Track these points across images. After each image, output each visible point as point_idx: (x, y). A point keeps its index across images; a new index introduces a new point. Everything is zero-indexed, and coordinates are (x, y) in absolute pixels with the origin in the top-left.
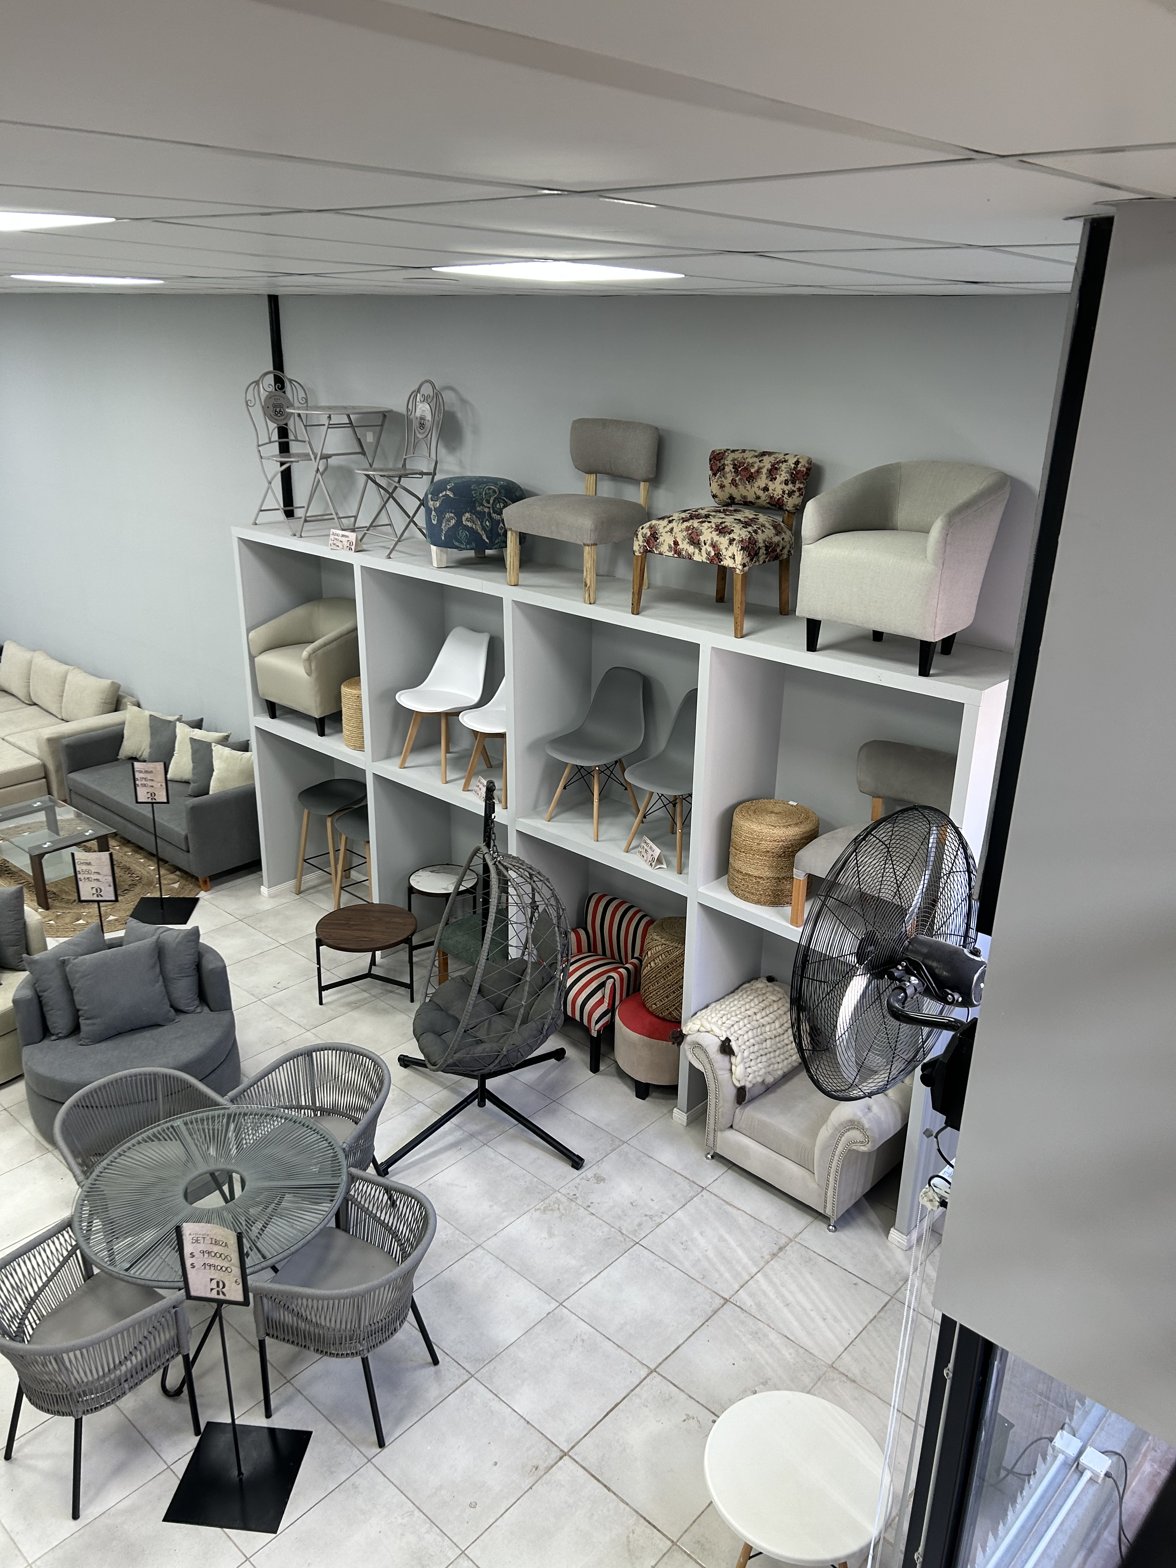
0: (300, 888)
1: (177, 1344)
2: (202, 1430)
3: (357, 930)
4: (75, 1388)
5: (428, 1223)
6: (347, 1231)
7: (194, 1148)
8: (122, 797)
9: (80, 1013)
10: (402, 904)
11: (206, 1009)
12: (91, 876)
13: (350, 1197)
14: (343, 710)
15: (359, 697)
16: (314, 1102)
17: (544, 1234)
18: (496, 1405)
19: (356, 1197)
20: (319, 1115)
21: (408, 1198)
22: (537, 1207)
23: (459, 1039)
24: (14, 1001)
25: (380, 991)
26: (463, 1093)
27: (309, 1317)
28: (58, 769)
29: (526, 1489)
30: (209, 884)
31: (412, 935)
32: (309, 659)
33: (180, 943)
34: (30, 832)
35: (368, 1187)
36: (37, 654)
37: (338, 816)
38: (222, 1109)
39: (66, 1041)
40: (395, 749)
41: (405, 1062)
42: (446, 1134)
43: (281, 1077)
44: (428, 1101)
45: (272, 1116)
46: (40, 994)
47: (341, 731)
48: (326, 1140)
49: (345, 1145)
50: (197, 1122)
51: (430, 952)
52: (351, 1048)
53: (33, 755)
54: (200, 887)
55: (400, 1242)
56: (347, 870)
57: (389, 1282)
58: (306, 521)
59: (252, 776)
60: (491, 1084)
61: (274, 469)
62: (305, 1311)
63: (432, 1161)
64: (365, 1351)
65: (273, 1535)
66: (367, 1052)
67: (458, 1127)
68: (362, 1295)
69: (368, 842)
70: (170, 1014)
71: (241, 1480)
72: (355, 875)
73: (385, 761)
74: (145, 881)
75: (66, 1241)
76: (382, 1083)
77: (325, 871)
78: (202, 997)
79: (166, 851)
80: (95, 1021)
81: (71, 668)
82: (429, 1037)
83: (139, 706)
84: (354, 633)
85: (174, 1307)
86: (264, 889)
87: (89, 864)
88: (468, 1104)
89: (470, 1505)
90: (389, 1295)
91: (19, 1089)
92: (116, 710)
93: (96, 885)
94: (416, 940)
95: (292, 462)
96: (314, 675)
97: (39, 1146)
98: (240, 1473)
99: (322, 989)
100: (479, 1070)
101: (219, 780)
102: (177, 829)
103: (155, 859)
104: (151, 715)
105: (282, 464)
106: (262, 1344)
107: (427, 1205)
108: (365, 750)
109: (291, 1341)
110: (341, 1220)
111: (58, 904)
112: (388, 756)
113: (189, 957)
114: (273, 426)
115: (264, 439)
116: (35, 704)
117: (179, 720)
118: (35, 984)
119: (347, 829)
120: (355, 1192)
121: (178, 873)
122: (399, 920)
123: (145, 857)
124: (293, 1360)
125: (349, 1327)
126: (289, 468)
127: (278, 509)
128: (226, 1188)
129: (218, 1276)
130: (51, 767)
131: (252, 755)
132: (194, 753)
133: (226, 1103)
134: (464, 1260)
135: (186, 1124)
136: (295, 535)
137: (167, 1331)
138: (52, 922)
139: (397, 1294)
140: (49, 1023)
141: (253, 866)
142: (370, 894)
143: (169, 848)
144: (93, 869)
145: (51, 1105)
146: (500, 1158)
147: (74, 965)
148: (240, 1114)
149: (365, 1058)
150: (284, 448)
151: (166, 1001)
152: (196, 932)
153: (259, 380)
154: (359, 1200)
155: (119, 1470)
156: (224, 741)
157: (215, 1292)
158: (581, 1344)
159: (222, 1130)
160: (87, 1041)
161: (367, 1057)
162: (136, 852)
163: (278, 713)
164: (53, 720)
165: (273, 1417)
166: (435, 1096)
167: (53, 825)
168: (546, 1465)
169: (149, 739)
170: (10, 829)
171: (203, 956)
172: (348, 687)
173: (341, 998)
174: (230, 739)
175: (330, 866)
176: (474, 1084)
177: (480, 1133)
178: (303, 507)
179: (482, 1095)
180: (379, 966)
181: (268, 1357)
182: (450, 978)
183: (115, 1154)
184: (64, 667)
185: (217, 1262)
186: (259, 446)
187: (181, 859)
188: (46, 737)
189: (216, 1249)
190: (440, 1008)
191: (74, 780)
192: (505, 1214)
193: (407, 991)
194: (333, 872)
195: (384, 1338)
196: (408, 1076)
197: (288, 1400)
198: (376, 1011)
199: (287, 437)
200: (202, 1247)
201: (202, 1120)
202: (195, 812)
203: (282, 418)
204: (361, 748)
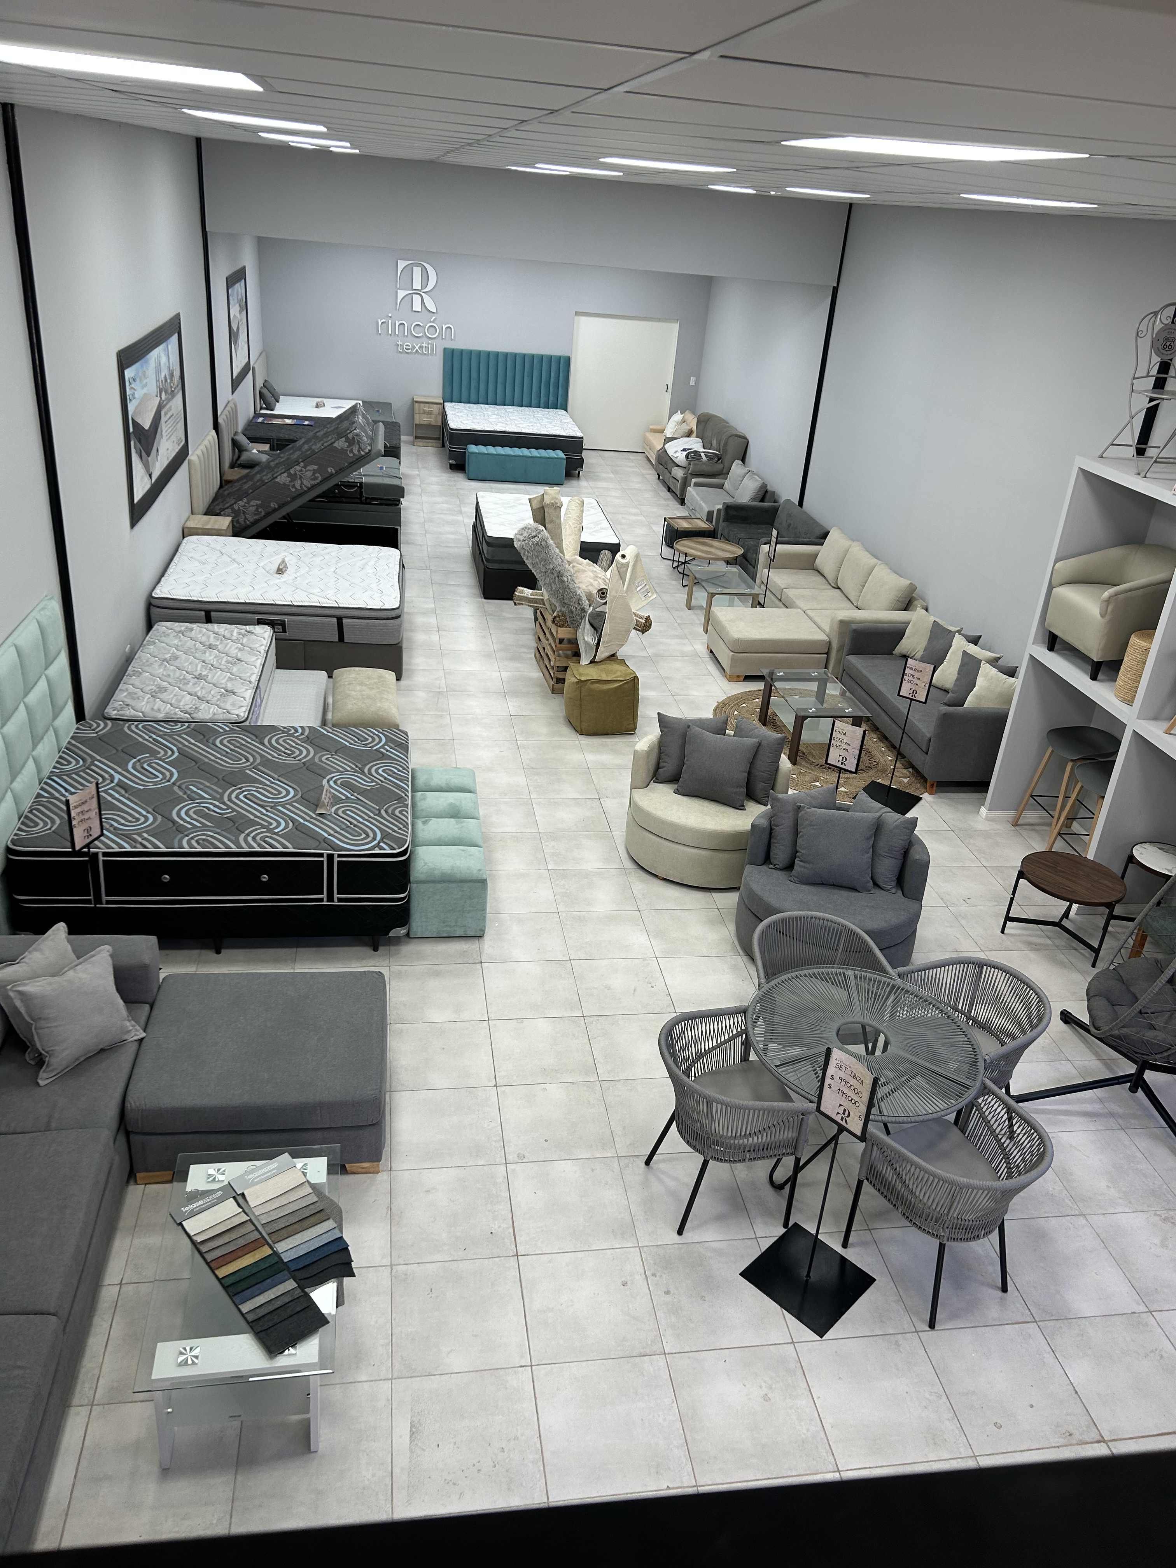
0: (1018, 821)
1: (794, 1146)
2: (790, 1226)
3: (1062, 876)
4: (712, 1135)
5: (1043, 1159)
6: (963, 1131)
7: (856, 999)
8: (885, 688)
9: (798, 854)
10: (1116, 868)
11: (900, 893)
12: (842, 745)
13: (976, 1104)
14: (1125, 659)
15: (1147, 651)
16: (970, 1011)
17: (1157, 1241)
18: (1049, 1358)
19: (982, 1106)
20: (970, 1024)
21: (1031, 1130)
22: (1158, 1213)
23: (1133, 1014)
24: (752, 825)
25: (1064, 944)
26: (1117, 1073)
27: (907, 1182)
28: (840, 649)
29: (1054, 1445)
30: (935, 788)
31: (1117, 902)
32: (1108, 601)
33: (897, 827)
34: (800, 697)
35: (996, 1102)
36: (855, 544)
37: (1079, 763)
38: (889, 978)
39: (779, 873)
40: (1167, 712)
41: (1067, 1017)
42: (1085, 1101)
43: (947, 976)
44: (1078, 1063)
45: (930, 1003)
46: (773, 827)
47: (1116, 681)
48: (972, 1045)
49: (987, 1057)
50: (865, 979)
51: (1128, 927)
52: (1022, 976)
53: (824, 631)
54: (926, 788)
55: (1009, 1165)
56: (1071, 819)
57: (989, 1189)
58: (1156, 462)
59: (1010, 703)
60: (1150, 1076)
61: (1142, 404)
62: (906, 1175)
63: (1063, 1117)
64: (945, 1239)
65: (818, 1338)
66: (1035, 987)
67: (1101, 1100)
68: (962, 1187)
69: (1103, 797)
70: (868, 884)
71: (807, 1281)
72: (1076, 827)
73: (1151, 722)
74: (880, 767)
75: (738, 1022)
76: (1040, 1020)
77: (1049, 814)
78: (900, 882)
79: (908, 748)
80: (808, 866)
81: (880, 562)
82: (1101, 1003)
83: (927, 610)
84: (1166, 585)
85: (802, 1114)
86: (983, 810)
87: (844, 734)
88: (1119, 1083)
89: (995, 1424)
90: (985, 1202)
91: (732, 898)
92: (906, 609)
93: (844, 754)
94: (1118, 910)
95: (1163, 399)
96: (1108, 617)
97: (734, 948)
98: (808, 1275)
99: (1008, 918)
100: (1143, 1054)
101: (977, 697)
102: (924, 730)
103: (896, 752)
104: (935, 621)
105: (1151, 400)
106: (860, 1183)
107: (1048, 1143)
108: (1134, 705)
109: (885, 1194)
110: (961, 1120)
111: (804, 763)
112: (1156, 718)
113: (901, 841)
114: (1156, 360)
115: (1142, 372)
116: (839, 588)
117: (959, 632)
118: (772, 817)
119: (1085, 778)
120: (983, 1101)
121: (910, 770)
122: (1109, 884)
123: (887, 747)
124: (879, 1215)
125: (938, 1209)
126: (1157, 405)
127: (1131, 446)
128: (870, 1045)
129: (847, 1104)
130: (835, 646)
131: (1017, 683)
132: (962, 665)
133: (894, 974)
134: (1064, 1220)
135: (856, 977)
136: (1139, 474)
137: (790, 1131)
138: (794, 776)
139: (992, 1205)
140: (771, 854)
141: (980, 786)
142: (1086, 850)
143: (911, 745)
144: (846, 739)
145: (753, 919)
146: (1134, 1148)
147: (807, 813)
148: (903, 989)
149: (1031, 991)
150: (1160, 384)
151: (869, 871)
152: (914, 822)
153: (1159, 311)
154: (984, 1110)
155: (720, 1218)
156: (994, 662)
157: (840, 1116)
158: (1158, 1358)
159: (883, 996)
160: (796, 879)
161: (1034, 992)
162: (881, 741)
163: (1057, 647)
164: (849, 605)
165: (848, 1250)
166: (1087, 1062)
167: (821, 695)
168: (1081, 1438)
169: (926, 643)
170: (785, 689)
171: (913, 845)
172: (1139, 638)
173: (1023, 935)
174: (999, 662)
175: (1055, 810)
176: (1131, 1068)
177: (1121, 1117)
178: (1159, 447)
179: (1137, 1082)
180: (1071, 921)
181: (860, 1203)
182: (1142, 956)
183: (793, 974)
184: (875, 561)
185: (850, 1093)
186: (1134, 378)
187: (918, 758)
188: (840, 618)
189: (852, 1082)
190: (1121, 980)
191: (849, 661)
192: (1121, 1201)
193: (1091, 955)
194: (1056, 814)
195: (966, 1237)
196: (1065, 1032)
197: (864, 1244)
198: (1053, 960)
199: (1167, 373)
200: (842, 1074)
201: (870, 980)
202: (945, 718)
203: (1169, 352)
204: (1130, 702)
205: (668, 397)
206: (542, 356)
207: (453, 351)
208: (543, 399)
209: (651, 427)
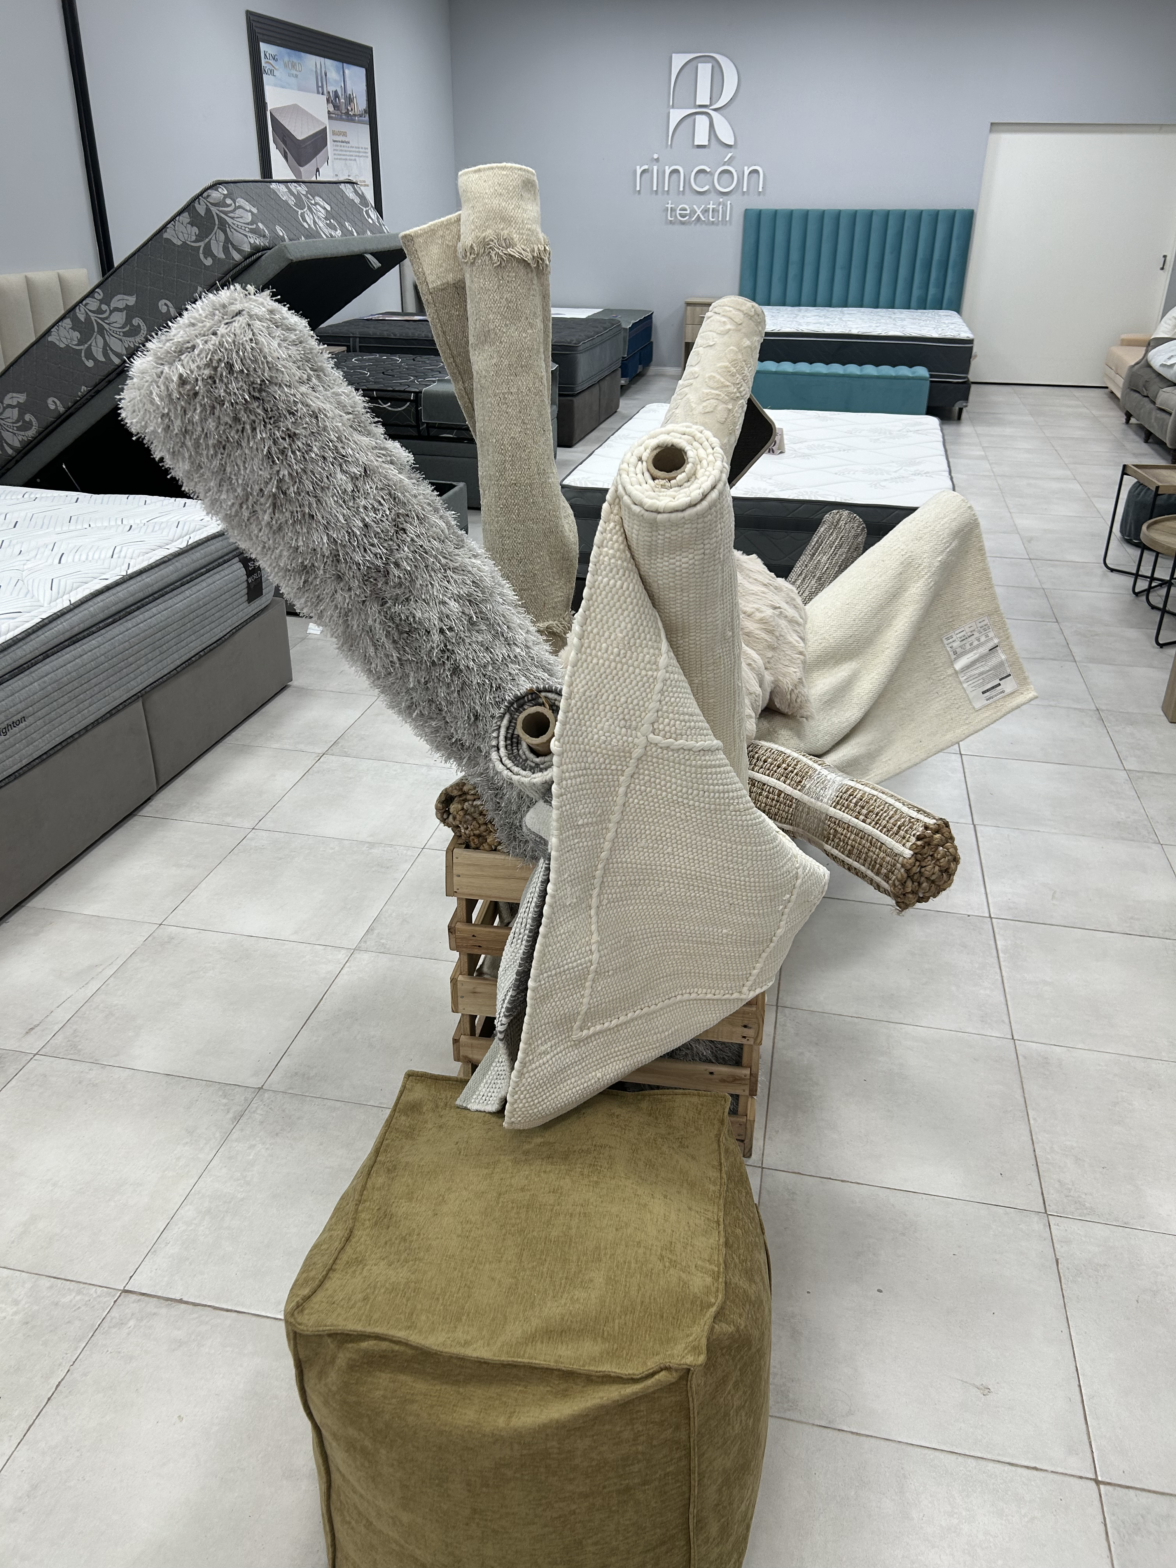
205: (1164, 278)
206: (921, 213)
207: (760, 213)
208: (916, 293)
209: (1124, 336)
